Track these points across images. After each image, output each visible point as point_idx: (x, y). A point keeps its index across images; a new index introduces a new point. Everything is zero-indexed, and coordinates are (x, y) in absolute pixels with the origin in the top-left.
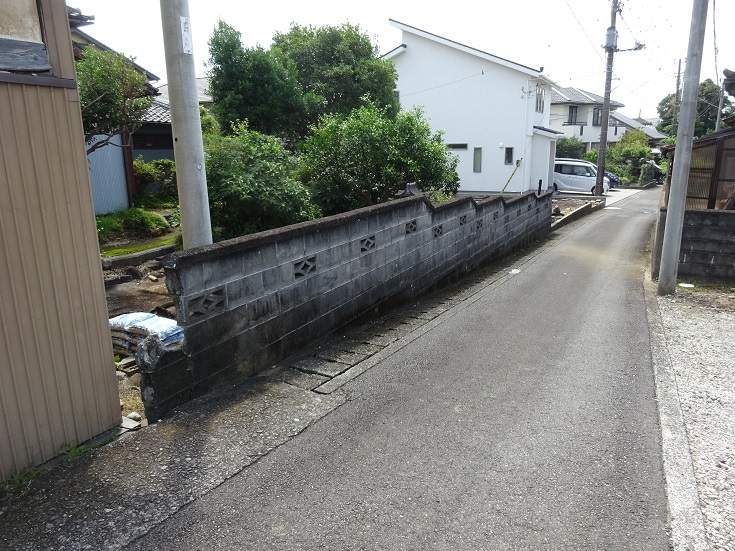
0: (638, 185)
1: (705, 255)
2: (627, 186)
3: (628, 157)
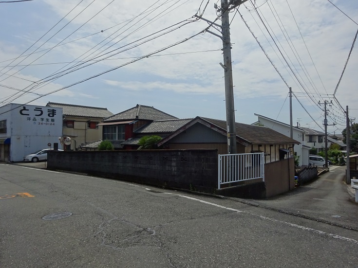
2: (335, 165)
3: (333, 155)
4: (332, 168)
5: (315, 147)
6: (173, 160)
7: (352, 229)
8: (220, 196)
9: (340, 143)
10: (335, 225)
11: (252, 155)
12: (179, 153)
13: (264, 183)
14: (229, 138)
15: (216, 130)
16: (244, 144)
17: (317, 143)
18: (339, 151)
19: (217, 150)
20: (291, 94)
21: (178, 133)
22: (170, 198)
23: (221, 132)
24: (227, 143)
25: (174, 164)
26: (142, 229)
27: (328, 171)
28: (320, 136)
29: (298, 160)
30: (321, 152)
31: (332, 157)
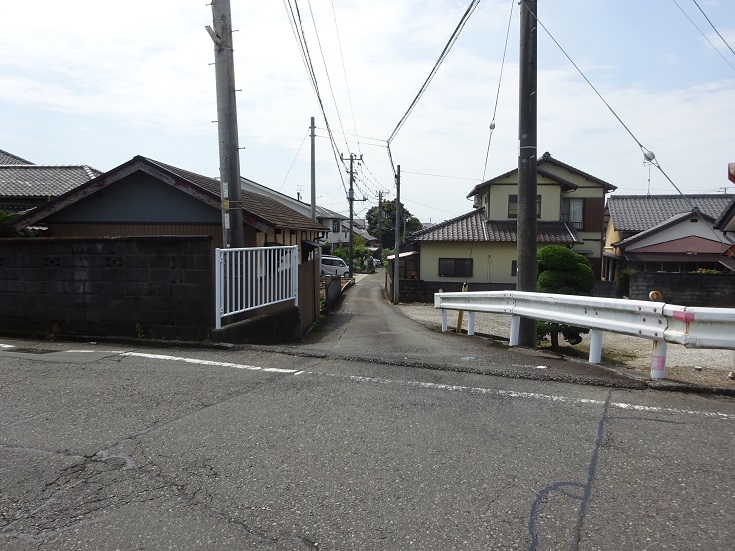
1: (405, 294)
2: (361, 272)
3: (359, 254)
4: (359, 278)
6: (78, 263)
7: (521, 377)
8: (225, 344)
9: (364, 233)
10: (489, 374)
11: (266, 250)
12: (100, 247)
13: (297, 309)
14: (227, 212)
15: (190, 191)
16: (258, 225)
17: (331, 234)
18: (365, 248)
19: (210, 238)
20: (313, 132)
21: (81, 196)
22: (97, 362)
23: (201, 197)
24: (220, 224)
25: (81, 275)
26: (78, 459)
27: (354, 284)
28: (337, 221)
31: (356, 258)
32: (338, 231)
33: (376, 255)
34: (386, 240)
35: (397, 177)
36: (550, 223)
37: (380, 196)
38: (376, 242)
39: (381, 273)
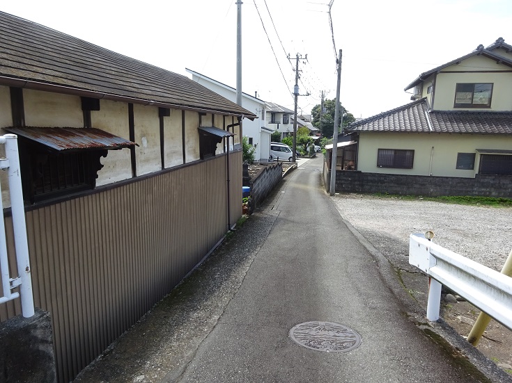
0: (308, 156)
1: (342, 184)
2: (303, 157)
3: (302, 142)
4: (301, 162)
5: (279, 131)
9: (310, 126)
17: (281, 125)
18: (309, 137)
27: (296, 168)
28: (286, 114)
29: (252, 152)
30: (286, 138)
31: (300, 145)
32: (287, 123)
33: (317, 142)
34: (327, 131)
35: (339, 62)
36: (501, 113)
37: (323, 96)
38: (319, 132)
39: (321, 157)
